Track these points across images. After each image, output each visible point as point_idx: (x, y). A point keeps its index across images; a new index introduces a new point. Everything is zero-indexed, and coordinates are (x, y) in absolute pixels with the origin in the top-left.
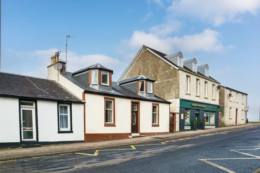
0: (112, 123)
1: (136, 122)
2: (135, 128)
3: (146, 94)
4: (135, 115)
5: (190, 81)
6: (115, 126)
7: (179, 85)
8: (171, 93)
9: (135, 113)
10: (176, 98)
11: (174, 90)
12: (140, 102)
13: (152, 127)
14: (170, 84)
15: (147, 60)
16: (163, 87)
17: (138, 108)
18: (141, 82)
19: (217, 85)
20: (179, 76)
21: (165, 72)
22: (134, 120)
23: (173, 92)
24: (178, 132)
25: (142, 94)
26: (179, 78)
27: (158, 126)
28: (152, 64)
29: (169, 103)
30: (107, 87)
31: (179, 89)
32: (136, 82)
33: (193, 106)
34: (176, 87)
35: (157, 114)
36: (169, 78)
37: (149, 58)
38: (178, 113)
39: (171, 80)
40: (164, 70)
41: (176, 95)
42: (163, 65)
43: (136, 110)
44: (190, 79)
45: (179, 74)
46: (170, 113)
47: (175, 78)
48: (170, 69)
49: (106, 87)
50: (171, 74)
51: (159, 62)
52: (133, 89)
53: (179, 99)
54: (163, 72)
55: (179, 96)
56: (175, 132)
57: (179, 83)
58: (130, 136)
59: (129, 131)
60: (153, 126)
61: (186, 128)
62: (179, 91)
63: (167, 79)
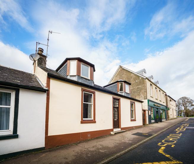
0: (92, 119)
1: (117, 117)
2: (116, 123)
3: (125, 93)
4: (116, 111)
5: (152, 88)
6: (95, 122)
7: (146, 90)
8: (140, 96)
9: (116, 109)
10: (145, 99)
11: (142, 93)
12: (120, 98)
13: (131, 122)
14: (140, 90)
15: (122, 75)
16: (134, 92)
17: (119, 104)
18: (120, 84)
19: (164, 94)
20: (146, 83)
21: (136, 81)
22: (115, 115)
23: (142, 95)
24: (148, 124)
25: (121, 93)
26: (146, 85)
27: (135, 120)
28: (126, 77)
29: (142, 102)
30: (88, 81)
31: (147, 93)
32: (117, 83)
33: (155, 105)
34: (144, 91)
35: (134, 111)
36: (139, 85)
37: (124, 74)
38: (147, 110)
39: (140, 86)
40: (135, 80)
41: (144, 97)
42: (134, 77)
43: (118, 106)
44: (152, 86)
45: (146, 82)
46: (143, 110)
47: (143, 85)
48: (139, 79)
49: (86, 81)
50: (140, 82)
51: (131, 75)
52: (114, 90)
53: (147, 100)
54: (134, 82)
55: (147, 98)
56: (146, 125)
57: (146, 88)
58: (112, 133)
59: (111, 126)
60: (132, 120)
61: (152, 121)
62: (147, 94)
63: (137, 86)
